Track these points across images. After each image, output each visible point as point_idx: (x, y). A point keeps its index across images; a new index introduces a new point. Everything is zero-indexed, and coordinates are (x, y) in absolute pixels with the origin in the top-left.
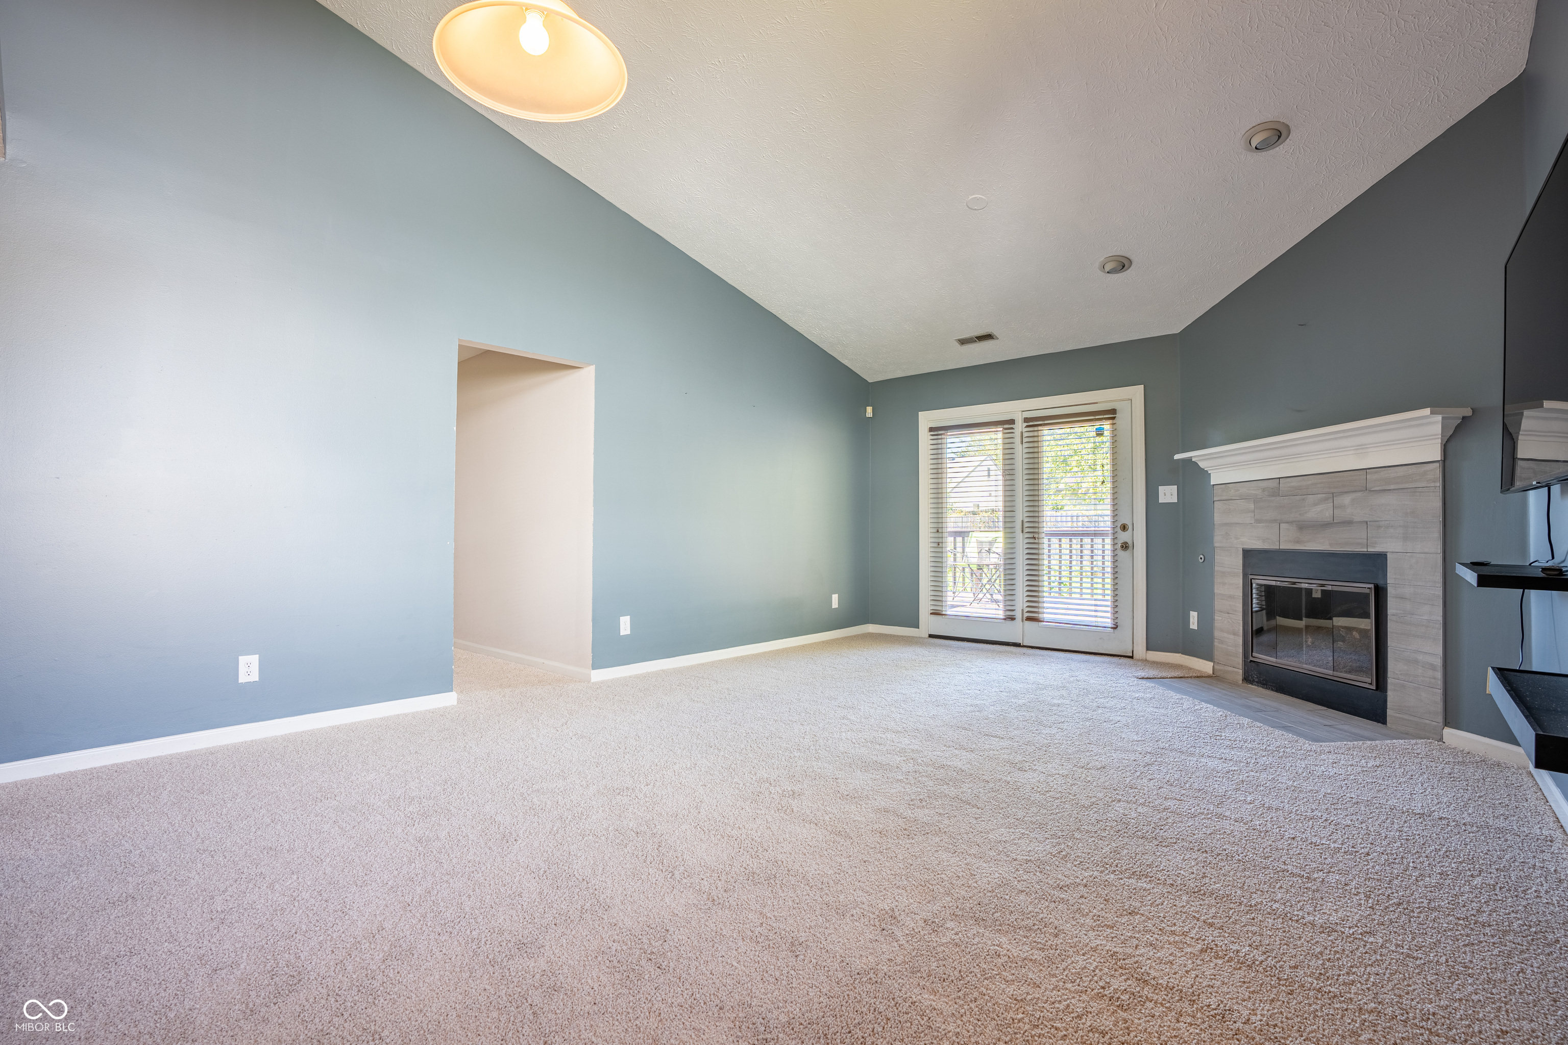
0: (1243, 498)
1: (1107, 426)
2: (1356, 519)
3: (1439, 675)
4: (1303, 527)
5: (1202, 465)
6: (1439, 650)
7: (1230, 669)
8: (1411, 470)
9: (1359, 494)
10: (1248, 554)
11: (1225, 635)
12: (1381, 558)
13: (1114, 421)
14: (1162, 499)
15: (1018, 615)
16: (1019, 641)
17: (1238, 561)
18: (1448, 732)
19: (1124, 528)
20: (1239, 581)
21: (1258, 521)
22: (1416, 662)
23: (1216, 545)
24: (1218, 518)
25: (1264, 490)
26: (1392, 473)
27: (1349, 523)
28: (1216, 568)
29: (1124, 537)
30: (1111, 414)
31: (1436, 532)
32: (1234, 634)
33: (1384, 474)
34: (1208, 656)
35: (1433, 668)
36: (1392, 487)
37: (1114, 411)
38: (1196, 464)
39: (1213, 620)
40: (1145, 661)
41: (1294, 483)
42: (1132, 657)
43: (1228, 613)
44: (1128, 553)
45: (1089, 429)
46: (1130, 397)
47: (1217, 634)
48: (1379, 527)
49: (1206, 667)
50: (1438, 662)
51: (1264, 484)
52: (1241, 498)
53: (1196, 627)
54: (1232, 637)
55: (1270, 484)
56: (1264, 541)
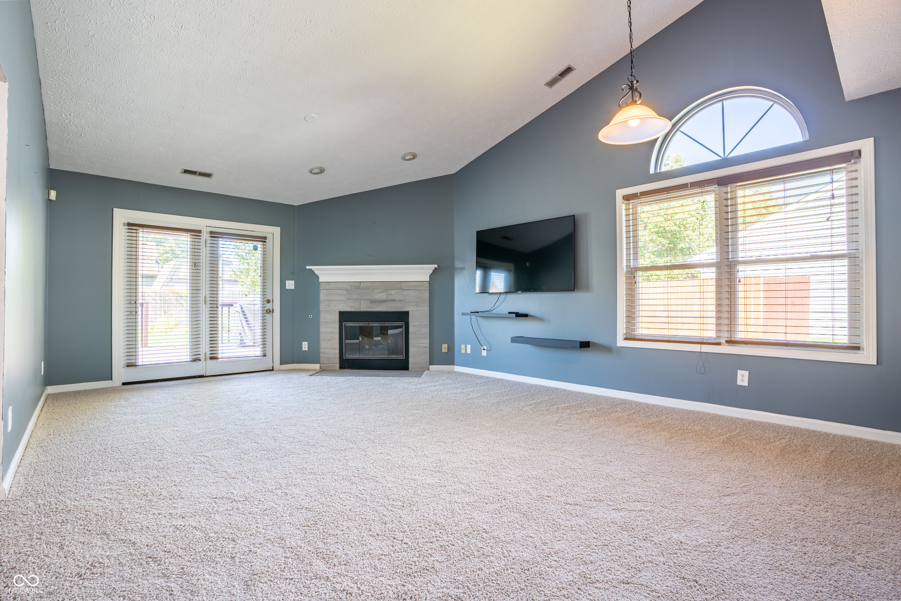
0: (341, 289)
1: (259, 245)
2: (397, 299)
3: (428, 349)
4: (372, 302)
5: (316, 272)
6: (428, 341)
7: (331, 365)
8: (419, 283)
9: (399, 290)
10: (341, 314)
11: (328, 350)
12: (407, 313)
13: (265, 243)
14: (288, 287)
15: (202, 357)
16: (204, 374)
17: (337, 317)
18: (431, 367)
19: (268, 301)
20: (337, 325)
21: (348, 299)
22: (420, 347)
23: (321, 309)
24: (322, 297)
25: (352, 286)
26: (412, 284)
27: (394, 300)
28: (321, 320)
29: (269, 306)
30: (263, 239)
31: (427, 304)
32: (334, 349)
33: (408, 284)
34: (317, 361)
35: (426, 347)
36: (412, 288)
37: (265, 238)
38: (313, 271)
39: (319, 344)
40: (279, 370)
41: (368, 284)
42: (273, 370)
43: (330, 340)
44: (270, 315)
45: (250, 245)
46: (273, 232)
47: (322, 350)
48: (407, 302)
49: (317, 366)
50: (428, 345)
51: (352, 284)
52: (338, 289)
53: (307, 349)
54: (332, 350)
55: (355, 284)
56: (351, 307)
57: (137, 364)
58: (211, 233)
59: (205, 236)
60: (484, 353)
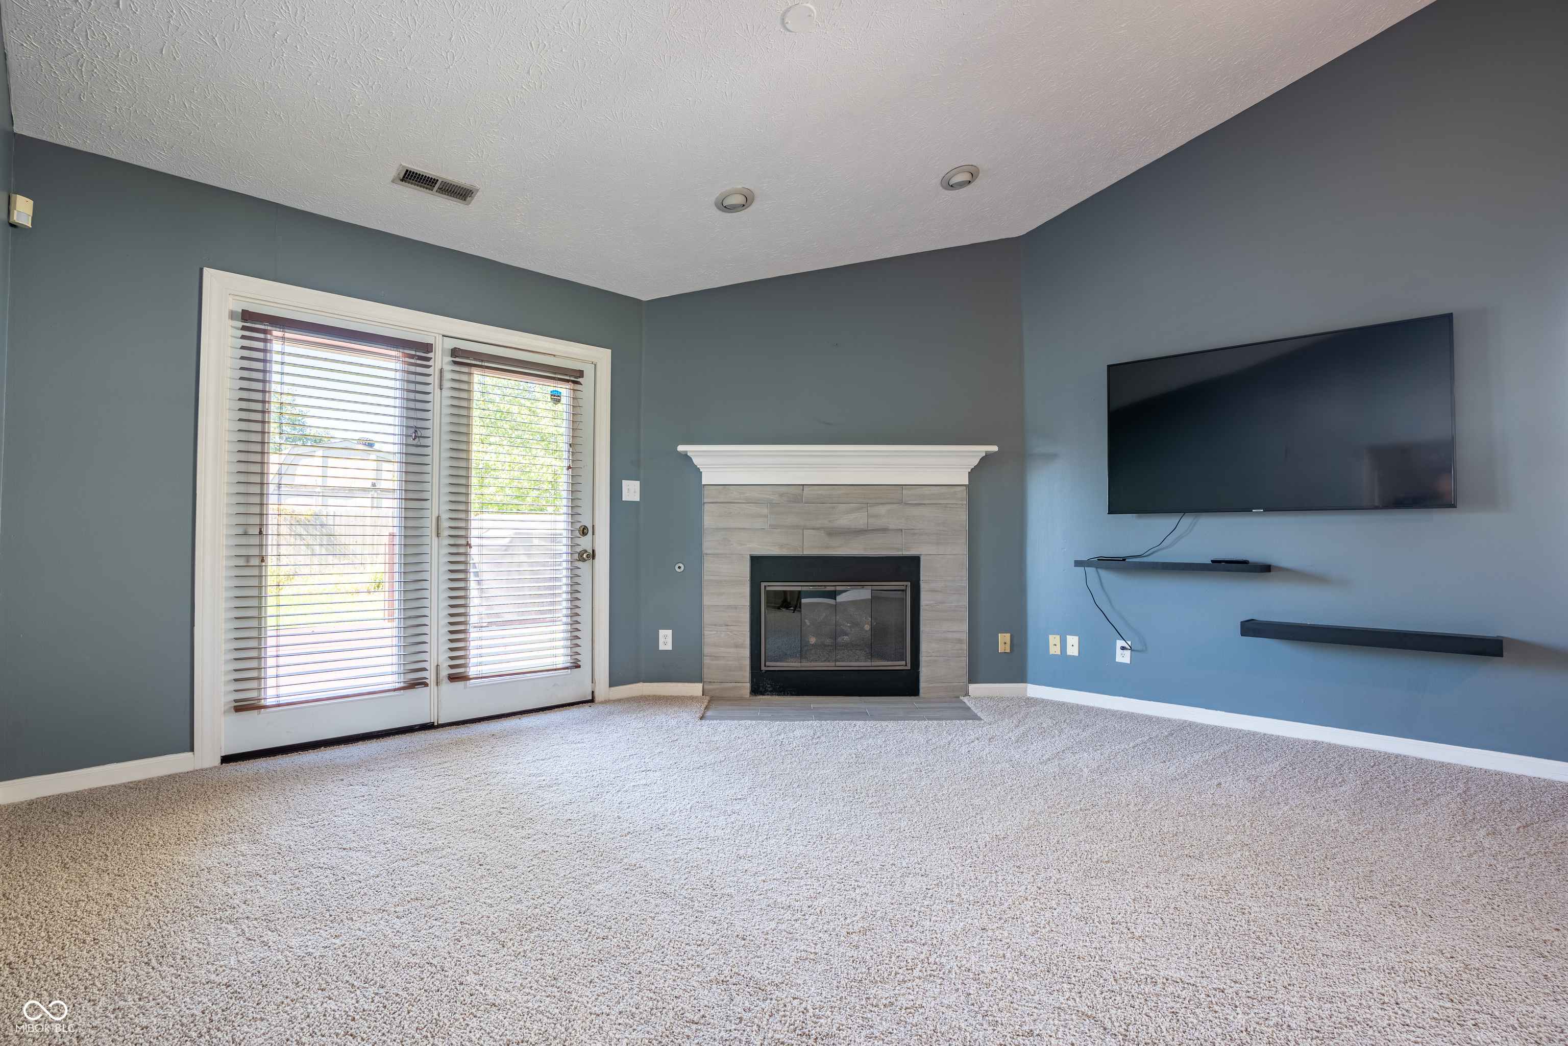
0: (757, 502)
1: (564, 390)
2: (891, 527)
3: (965, 646)
4: (832, 533)
5: (696, 461)
6: (966, 627)
7: (730, 685)
8: (943, 489)
9: (895, 506)
10: (756, 561)
11: (723, 649)
12: (915, 561)
13: (577, 387)
14: (625, 498)
15: (430, 676)
16: (434, 719)
17: (745, 569)
18: (972, 687)
19: (584, 531)
20: (746, 590)
21: (773, 526)
22: (947, 640)
23: (705, 551)
24: (709, 521)
25: (782, 495)
26: (927, 491)
27: (885, 530)
28: (706, 577)
29: (585, 543)
30: (573, 377)
31: (963, 540)
32: (737, 647)
33: (919, 491)
34: (696, 676)
35: (960, 641)
36: (927, 502)
37: (581, 373)
38: (690, 458)
39: (701, 635)
40: (606, 702)
41: (822, 492)
42: (592, 701)
43: (727, 625)
44: (589, 563)
45: (541, 389)
46: (595, 361)
47: (707, 650)
48: (915, 534)
49: (696, 689)
50: (965, 636)
51: (784, 489)
52: (748, 502)
53: (669, 647)
54: (733, 650)
55: (790, 489)
56: (781, 546)
57: (263, 702)
58: (455, 352)
59: (440, 360)
60: (1123, 657)
